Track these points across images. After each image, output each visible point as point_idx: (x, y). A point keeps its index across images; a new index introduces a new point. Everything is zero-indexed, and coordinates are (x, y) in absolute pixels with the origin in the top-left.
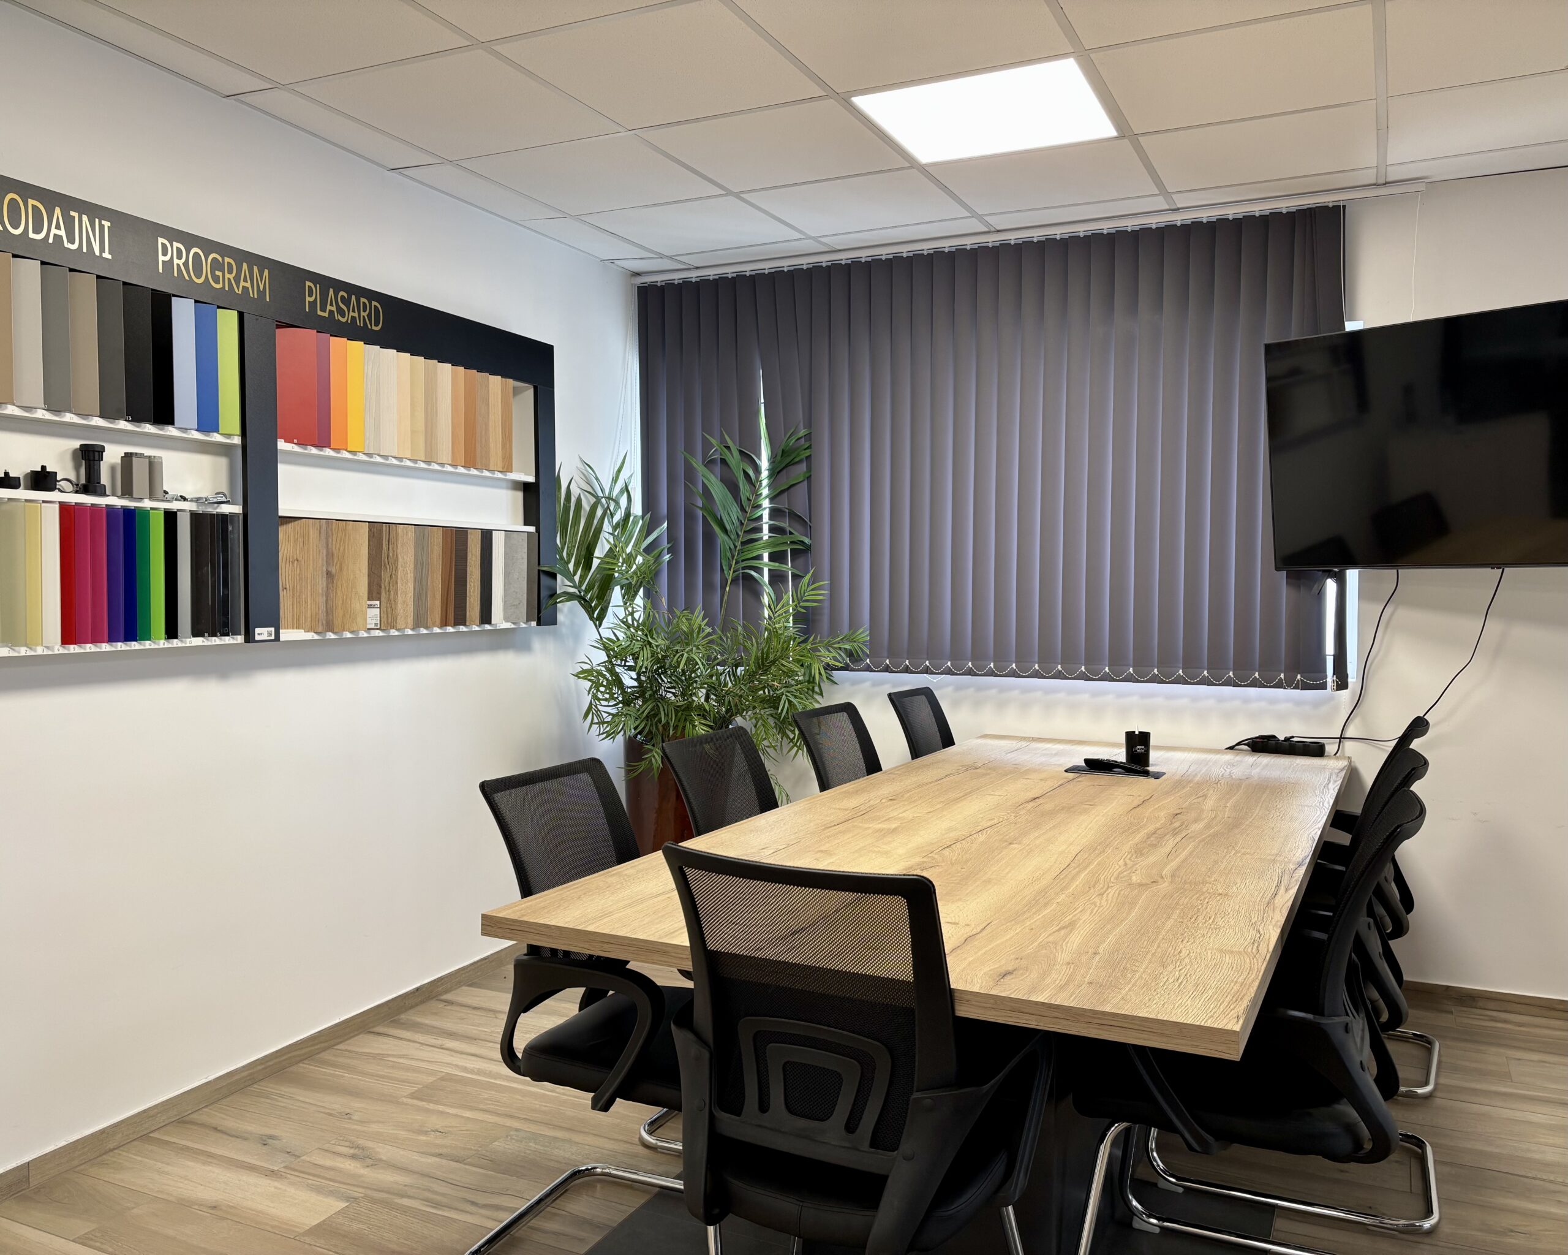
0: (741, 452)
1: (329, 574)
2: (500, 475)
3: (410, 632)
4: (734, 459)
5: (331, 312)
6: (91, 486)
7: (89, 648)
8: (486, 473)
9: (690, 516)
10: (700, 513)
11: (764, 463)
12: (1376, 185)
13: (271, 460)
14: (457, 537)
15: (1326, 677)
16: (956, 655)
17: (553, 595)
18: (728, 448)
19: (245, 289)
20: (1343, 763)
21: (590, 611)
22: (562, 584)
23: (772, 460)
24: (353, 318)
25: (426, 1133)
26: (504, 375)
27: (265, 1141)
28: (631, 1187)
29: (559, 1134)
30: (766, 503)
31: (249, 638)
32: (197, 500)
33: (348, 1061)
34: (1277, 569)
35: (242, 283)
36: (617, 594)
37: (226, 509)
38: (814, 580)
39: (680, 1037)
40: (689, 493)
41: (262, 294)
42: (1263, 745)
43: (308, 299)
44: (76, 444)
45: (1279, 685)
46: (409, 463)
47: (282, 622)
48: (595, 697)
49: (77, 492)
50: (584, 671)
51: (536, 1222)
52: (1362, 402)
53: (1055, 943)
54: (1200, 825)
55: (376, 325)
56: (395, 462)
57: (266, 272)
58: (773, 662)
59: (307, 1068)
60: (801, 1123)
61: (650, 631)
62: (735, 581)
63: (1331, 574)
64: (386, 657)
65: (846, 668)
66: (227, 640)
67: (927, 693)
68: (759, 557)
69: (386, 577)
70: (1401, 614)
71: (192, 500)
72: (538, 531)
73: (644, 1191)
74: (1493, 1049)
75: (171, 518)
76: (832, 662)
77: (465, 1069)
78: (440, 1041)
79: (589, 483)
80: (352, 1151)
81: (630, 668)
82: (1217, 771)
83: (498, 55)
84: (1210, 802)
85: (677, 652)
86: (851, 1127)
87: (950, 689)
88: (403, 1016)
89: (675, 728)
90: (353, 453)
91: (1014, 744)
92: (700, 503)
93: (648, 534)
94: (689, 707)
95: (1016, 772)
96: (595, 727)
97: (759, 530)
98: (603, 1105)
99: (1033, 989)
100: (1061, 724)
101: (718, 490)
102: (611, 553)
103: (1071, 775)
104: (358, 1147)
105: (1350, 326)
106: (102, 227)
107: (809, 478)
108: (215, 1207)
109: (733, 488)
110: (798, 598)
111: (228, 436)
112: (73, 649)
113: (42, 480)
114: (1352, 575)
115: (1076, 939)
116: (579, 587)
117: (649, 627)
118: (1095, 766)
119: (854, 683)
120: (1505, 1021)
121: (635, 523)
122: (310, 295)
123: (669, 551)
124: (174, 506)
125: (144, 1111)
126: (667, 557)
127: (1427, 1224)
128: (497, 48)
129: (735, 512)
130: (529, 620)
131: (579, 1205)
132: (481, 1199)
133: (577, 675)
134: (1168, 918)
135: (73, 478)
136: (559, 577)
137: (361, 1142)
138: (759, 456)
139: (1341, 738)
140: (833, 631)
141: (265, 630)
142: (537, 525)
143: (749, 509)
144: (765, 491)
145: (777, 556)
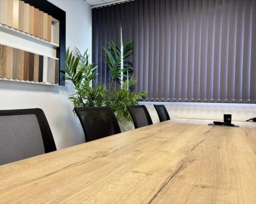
2: (47, 42)
4: (114, 49)
9: (103, 64)
11: (122, 50)
16: (171, 97)
17: (64, 78)
18: (113, 46)
22: (67, 75)
23: (124, 49)
30: (122, 60)
36: (83, 80)
38: (134, 78)
40: (103, 58)
50: (71, 97)
62: (114, 80)
67: (163, 106)
68: (120, 73)
72: (59, 60)
79: (77, 53)
87: (169, 105)
92: (106, 60)
93: (93, 68)
97: (120, 67)
101: (110, 56)
103: (211, 126)
107: (133, 53)
109: (114, 56)
116: (72, 77)
123: (98, 72)
126: (98, 74)
129: (114, 62)
130: (56, 83)
138: (120, 48)
140: (139, 91)
142: (59, 58)
143: (118, 61)
144: (122, 57)
145: (125, 73)
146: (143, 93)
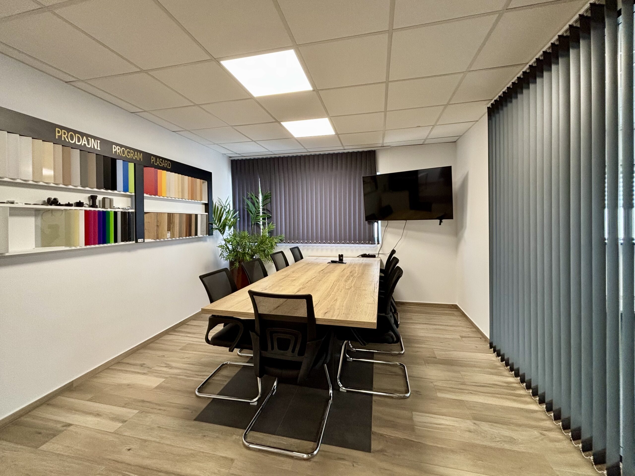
0: (255, 196)
1: (157, 226)
2: (199, 201)
3: (178, 238)
4: (254, 198)
5: (158, 164)
6: (94, 205)
7: (93, 246)
8: (196, 201)
9: (244, 210)
10: (246, 209)
12: (382, 147)
13: (143, 198)
14: (189, 216)
15: (375, 242)
16: (303, 239)
17: (212, 228)
18: (252, 195)
19: (136, 158)
20: (379, 259)
21: (221, 232)
22: (215, 226)
23: (262, 198)
24: (164, 165)
25: (184, 359)
26: (201, 179)
27: (142, 365)
28: (236, 366)
29: (218, 355)
30: (261, 207)
31: (137, 241)
32: (123, 209)
33: (163, 342)
34: (366, 221)
35: (135, 157)
36: (227, 228)
37: (130, 211)
38: (272, 224)
39: (252, 334)
40: (243, 205)
41: (140, 159)
42: (364, 256)
43: (152, 161)
44: (90, 195)
45: (367, 244)
46: (177, 199)
47: (145, 237)
48: (222, 251)
49: (89, 207)
50: (220, 246)
51: (213, 378)
52: (377, 187)
53: (334, 304)
54: (356, 274)
55: (169, 167)
56: (174, 199)
57: (141, 154)
58: (264, 242)
59: (151, 345)
60: (282, 352)
61: (236, 236)
62: (254, 224)
63: (376, 222)
64: (171, 244)
65: (280, 243)
66: (131, 242)
67: (297, 248)
68: (260, 219)
69: (172, 226)
70: (389, 229)
71: (121, 209)
72: (208, 214)
73: (240, 367)
74: (409, 313)
75: (116, 213)
76: (277, 242)
77: (193, 341)
78: (186, 335)
79: (220, 203)
80: (166, 365)
81: (231, 245)
82: (356, 262)
83: (201, 108)
84: (357, 269)
85: (242, 241)
86: (293, 351)
87: (302, 247)
88: (176, 329)
89: (242, 258)
90: (164, 197)
91: (315, 258)
92: (246, 207)
93: (234, 214)
94: (245, 253)
95: (317, 264)
96: (222, 258)
97: (259, 213)
98: (231, 350)
99: (332, 316)
100: (324, 253)
101: (250, 204)
102: (226, 219)
103: (328, 264)
104: (166, 364)
105: (378, 174)
106: (97, 142)
107: (271, 202)
108: (128, 385)
109: (254, 204)
110: (269, 228)
111: (131, 193)
112: (88, 247)
113: (80, 204)
114: (380, 222)
115: (338, 303)
116: (218, 227)
117: (235, 235)
118: (333, 262)
119: (281, 246)
120: (410, 307)
121: (231, 212)
122: (153, 160)
123: (239, 218)
124: (116, 210)
125: (108, 362)
126: (238, 219)
127: (402, 352)
128: (201, 106)
129: (254, 209)
130: (206, 234)
131: (224, 372)
132: (200, 374)
133: (219, 247)
134: (355, 296)
135: (88, 203)
136: (213, 224)
137: (168, 363)
138: (259, 197)
139: (379, 254)
140: (277, 235)
141: (141, 240)
142: (208, 213)
143: (257, 208)
144: (261, 204)
145: (264, 219)
146: (280, 237)
